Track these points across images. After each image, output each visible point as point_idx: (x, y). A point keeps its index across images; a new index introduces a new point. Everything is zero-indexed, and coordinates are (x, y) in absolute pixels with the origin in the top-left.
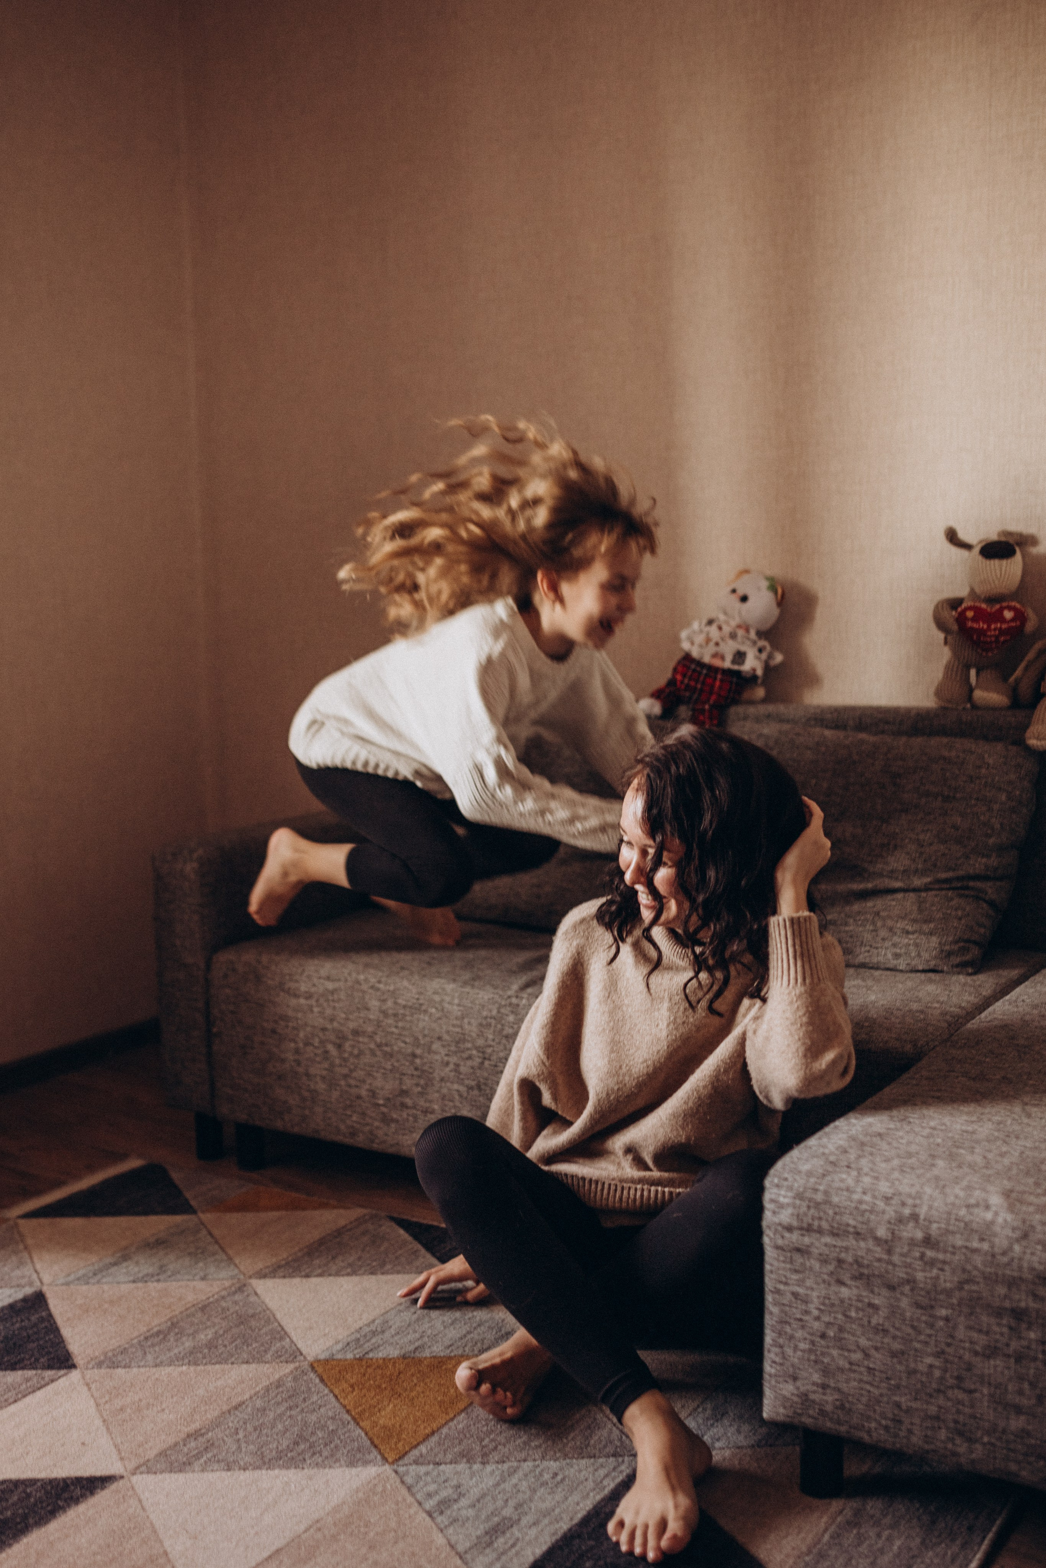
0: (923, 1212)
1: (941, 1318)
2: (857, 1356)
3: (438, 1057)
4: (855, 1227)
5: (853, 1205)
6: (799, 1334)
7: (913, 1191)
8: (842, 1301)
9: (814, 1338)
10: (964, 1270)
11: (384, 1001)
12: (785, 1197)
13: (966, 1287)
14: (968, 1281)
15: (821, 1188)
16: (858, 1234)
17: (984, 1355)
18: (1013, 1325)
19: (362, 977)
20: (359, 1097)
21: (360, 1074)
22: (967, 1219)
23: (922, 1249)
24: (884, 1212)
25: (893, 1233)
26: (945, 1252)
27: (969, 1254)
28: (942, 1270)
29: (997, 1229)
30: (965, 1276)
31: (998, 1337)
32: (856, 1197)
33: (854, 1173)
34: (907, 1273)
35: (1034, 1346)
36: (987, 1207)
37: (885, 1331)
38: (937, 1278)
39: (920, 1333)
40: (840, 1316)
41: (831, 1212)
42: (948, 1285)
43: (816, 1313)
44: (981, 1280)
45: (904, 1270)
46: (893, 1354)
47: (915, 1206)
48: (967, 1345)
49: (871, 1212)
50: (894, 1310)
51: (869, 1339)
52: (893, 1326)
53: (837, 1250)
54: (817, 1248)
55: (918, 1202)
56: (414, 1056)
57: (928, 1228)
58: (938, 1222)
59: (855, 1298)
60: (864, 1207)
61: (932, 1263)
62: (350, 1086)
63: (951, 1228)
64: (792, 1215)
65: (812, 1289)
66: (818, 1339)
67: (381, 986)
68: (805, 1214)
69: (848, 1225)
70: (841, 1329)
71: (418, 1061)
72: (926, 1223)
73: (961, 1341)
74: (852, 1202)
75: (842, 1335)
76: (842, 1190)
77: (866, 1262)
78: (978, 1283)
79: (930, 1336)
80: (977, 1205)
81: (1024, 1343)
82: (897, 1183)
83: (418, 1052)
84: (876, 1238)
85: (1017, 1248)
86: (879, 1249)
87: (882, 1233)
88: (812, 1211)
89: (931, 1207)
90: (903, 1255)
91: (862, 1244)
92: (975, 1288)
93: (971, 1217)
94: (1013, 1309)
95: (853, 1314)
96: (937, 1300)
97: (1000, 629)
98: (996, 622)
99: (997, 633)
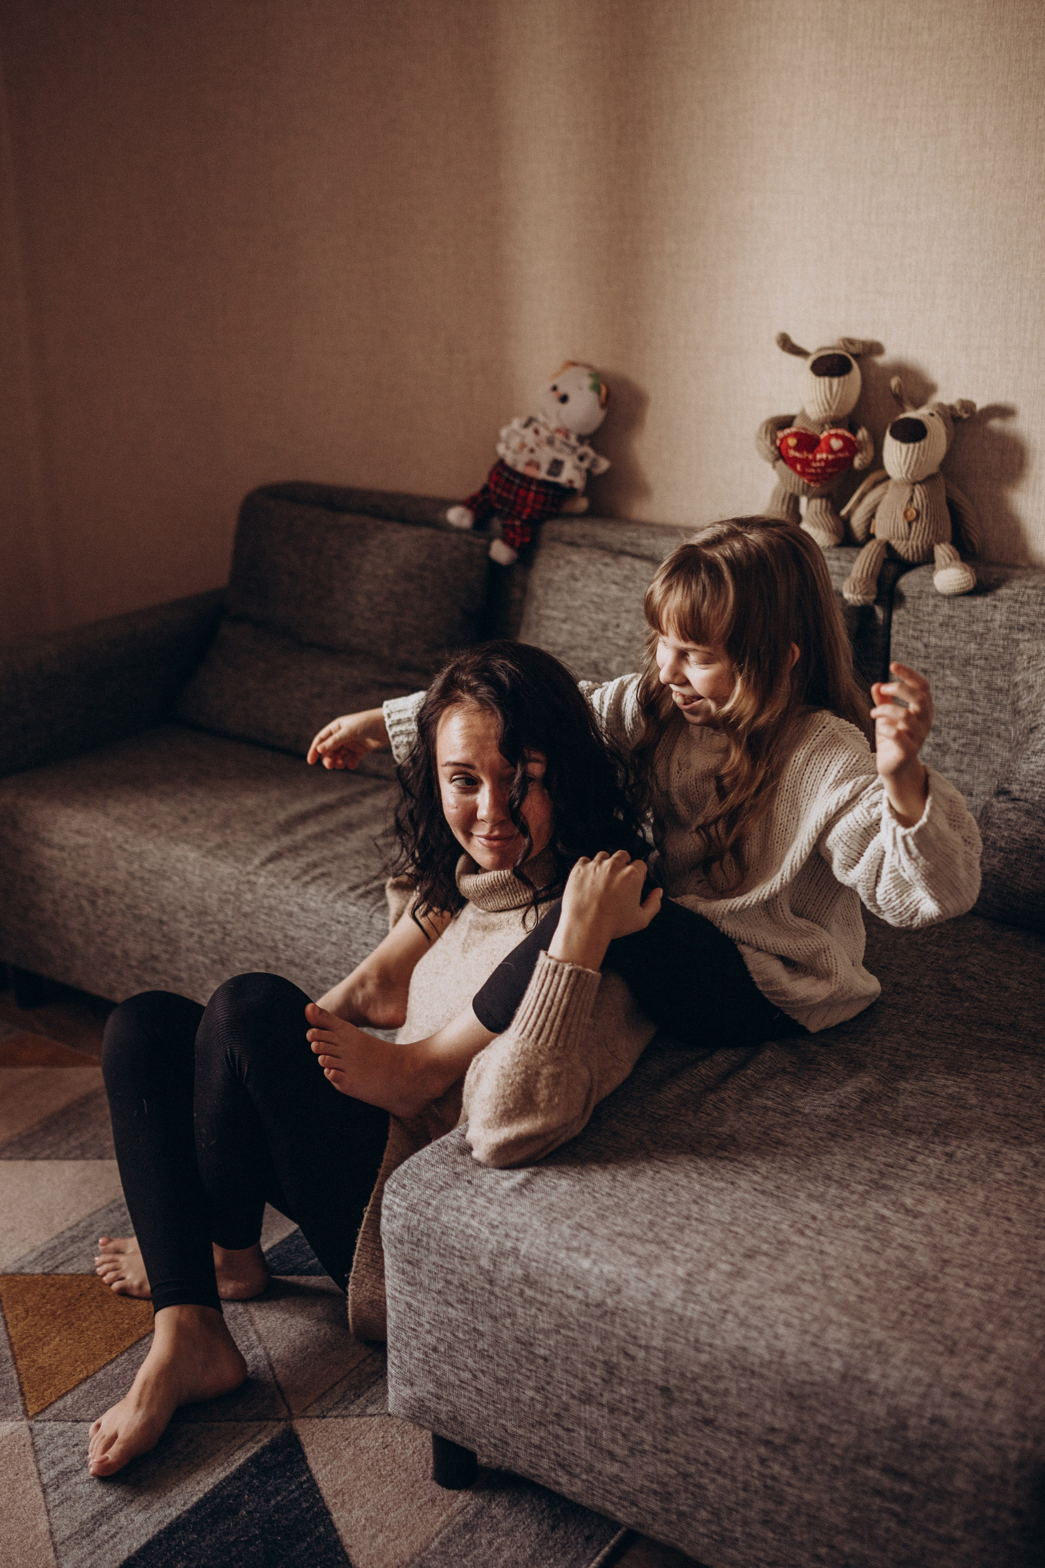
0: (523, 1248)
1: (541, 1357)
2: (466, 1375)
3: (183, 927)
4: (459, 1251)
5: (460, 1227)
6: (414, 1343)
7: (520, 1221)
8: (450, 1320)
9: (426, 1350)
10: (561, 1315)
11: (131, 863)
12: (398, 1206)
13: (562, 1331)
14: (563, 1326)
15: (434, 1203)
16: (463, 1258)
17: (580, 1400)
18: (605, 1377)
19: (109, 835)
20: (114, 956)
21: (112, 933)
22: (564, 1263)
23: (521, 1286)
24: (487, 1241)
25: (495, 1265)
26: (543, 1293)
27: (564, 1299)
28: (540, 1310)
29: (592, 1279)
30: (562, 1321)
31: (592, 1385)
32: (465, 1219)
34: (508, 1306)
35: (625, 1401)
36: (587, 1254)
37: (490, 1358)
38: (536, 1317)
39: (521, 1366)
40: (448, 1334)
41: (439, 1230)
42: (546, 1326)
43: (427, 1326)
44: (575, 1327)
45: (505, 1302)
46: (498, 1381)
47: (517, 1239)
48: (564, 1387)
49: (475, 1238)
50: (497, 1341)
51: (475, 1362)
52: (497, 1354)
53: (445, 1270)
54: (426, 1264)
55: (521, 1236)
56: (161, 922)
57: (527, 1265)
58: (537, 1261)
59: (460, 1320)
60: (469, 1231)
61: (531, 1301)
62: (104, 943)
63: (549, 1270)
64: (404, 1226)
65: (423, 1303)
66: (430, 1351)
67: (127, 847)
68: (415, 1228)
69: (454, 1247)
70: (450, 1347)
71: (165, 928)
72: (526, 1260)
73: (558, 1382)
74: (459, 1223)
75: (451, 1353)
77: (470, 1288)
78: (573, 1330)
79: (531, 1371)
80: (578, 1250)
81: (617, 1397)
83: (165, 918)
84: (479, 1267)
85: (609, 1301)
86: (482, 1278)
87: (485, 1262)
88: (422, 1226)
89: (532, 1244)
90: (503, 1288)
91: (467, 1269)
92: (570, 1334)
93: (569, 1262)
94: (605, 1363)
95: (461, 1335)
96: (534, 1338)
97: (826, 461)
98: (821, 452)
99: (823, 464)
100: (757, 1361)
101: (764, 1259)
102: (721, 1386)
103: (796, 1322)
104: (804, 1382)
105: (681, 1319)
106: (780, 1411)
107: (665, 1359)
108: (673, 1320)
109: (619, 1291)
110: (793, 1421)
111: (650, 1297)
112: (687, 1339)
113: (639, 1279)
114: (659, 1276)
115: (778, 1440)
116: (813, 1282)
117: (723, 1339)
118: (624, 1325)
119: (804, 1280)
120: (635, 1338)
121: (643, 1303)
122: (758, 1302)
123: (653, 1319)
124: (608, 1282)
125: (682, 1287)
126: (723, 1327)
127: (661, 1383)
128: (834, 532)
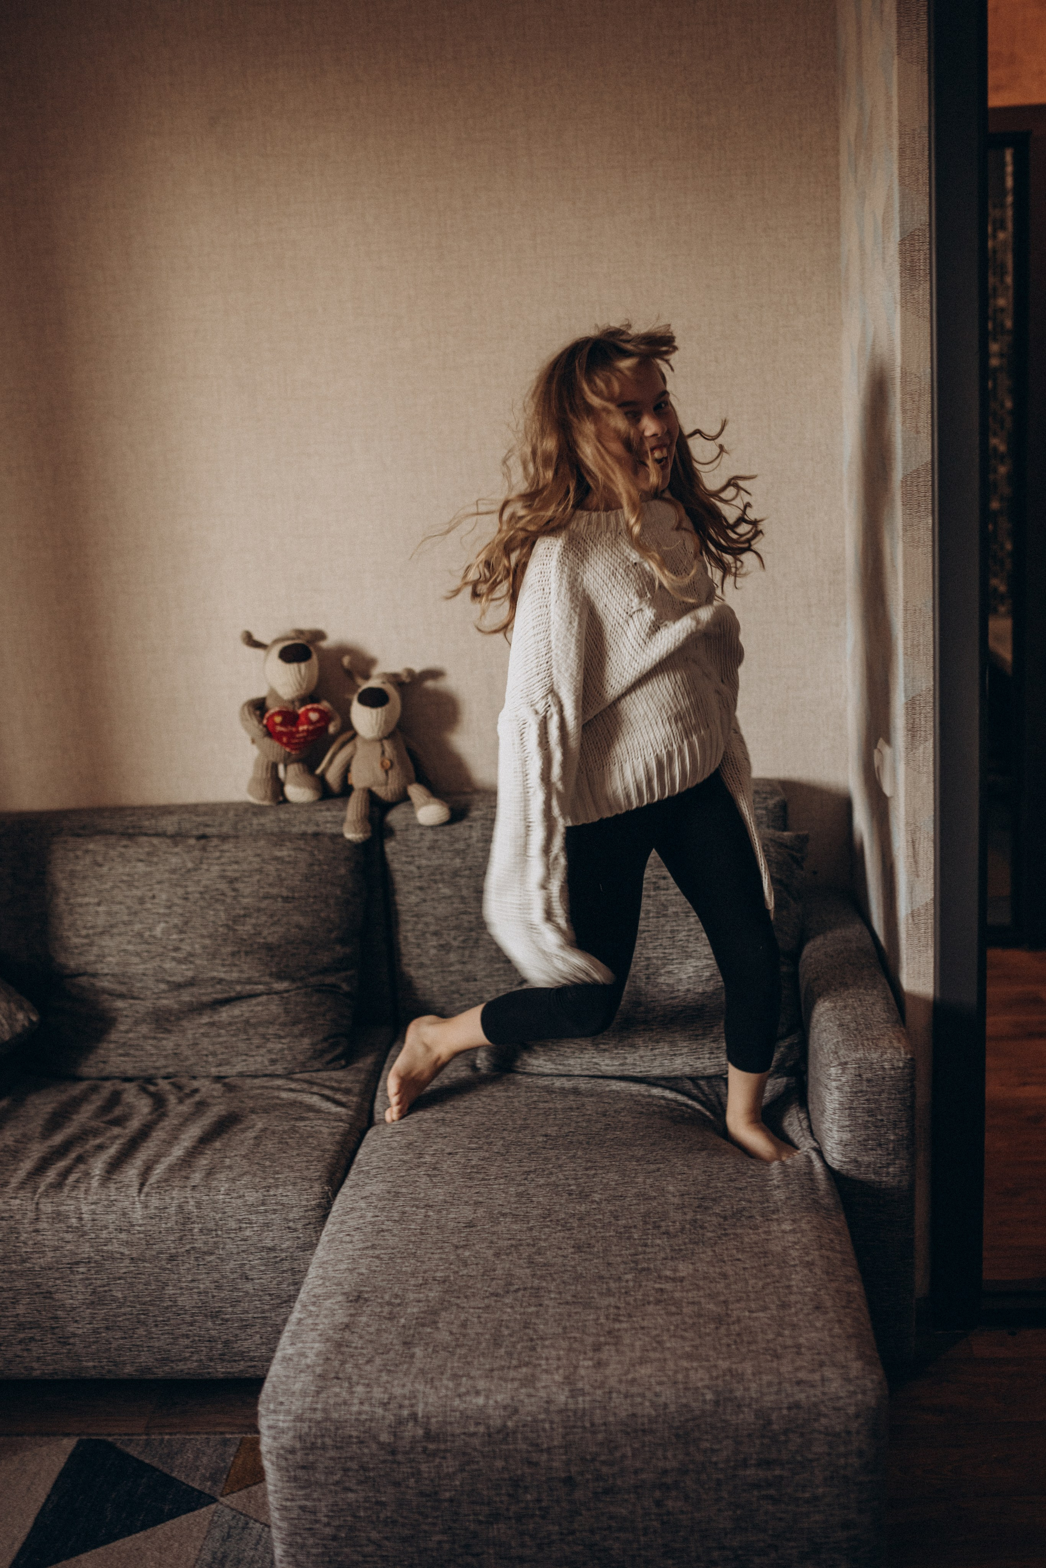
0: (420, 1410)
1: (445, 1500)
2: (370, 1549)
4: (357, 1437)
5: (353, 1417)
7: (406, 1391)
8: (349, 1504)
9: (325, 1542)
10: (464, 1454)
12: (283, 1422)
13: (467, 1468)
14: (468, 1463)
15: (319, 1406)
16: (362, 1442)
17: (488, 1522)
18: (511, 1492)
22: (461, 1408)
23: (424, 1444)
24: (384, 1418)
25: (395, 1436)
26: (445, 1441)
27: (467, 1439)
28: (444, 1458)
29: (490, 1411)
30: (467, 1459)
31: (499, 1505)
32: (355, 1409)
33: (346, 1385)
34: (412, 1467)
35: (531, 1505)
36: (478, 1393)
37: (394, 1522)
38: (441, 1465)
39: (427, 1517)
40: (349, 1518)
41: (332, 1428)
42: (451, 1470)
43: (325, 1520)
44: (480, 1459)
45: (409, 1465)
46: (404, 1540)
47: (412, 1406)
48: (471, 1517)
49: (371, 1420)
50: (401, 1504)
51: (379, 1532)
52: (402, 1516)
53: (343, 1460)
54: (322, 1463)
55: (414, 1401)
57: (428, 1423)
58: (436, 1417)
59: (362, 1500)
60: (364, 1417)
61: (434, 1454)
63: (448, 1419)
64: (294, 1437)
65: (320, 1500)
66: (331, 1542)
68: (307, 1434)
69: (351, 1437)
70: (352, 1529)
72: (425, 1420)
73: (466, 1515)
74: (351, 1414)
75: (353, 1534)
76: (340, 1405)
77: (371, 1466)
78: (478, 1462)
79: (437, 1517)
80: (468, 1393)
81: (523, 1505)
82: (388, 1385)
84: (379, 1443)
85: (510, 1424)
86: (383, 1452)
87: (384, 1437)
88: (314, 1430)
89: (426, 1404)
90: (407, 1453)
91: (366, 1451)
92: (475, 1467)
93: (465, 1405)
94: (510, 1479)
95: (362, 1514)
96: (439, 1485)
97: (307, 731)
98: (303, 724)
99: (305, 734)
100: (646, 1420)
101: (607, 1347)
102: (618, 1454)
103: (665, 1379)
104: (687, 1421)
105: (575, 1412)
106: (669, 1454)
107: (566, 1453)
108: (569, 1416)
109: (516, 1411)
110: (680, 1457)
111: (545, 1405)
112: (584, 1427)
113: (530, 1396)
114: (545, 1387)
115: (669, 1480)
116: (654, 1350)
117: (615, 1414)
118: (525, 1439)
119: (647, 1351)
120: (537, 1445)
121: (540, 1413)
122: (630, 1377)
123: (552, 1422)
124: (505, 1408)
125: (567, 1388)
126: (612, 1405)
127: (563, 1475)
128: (315, 788)
